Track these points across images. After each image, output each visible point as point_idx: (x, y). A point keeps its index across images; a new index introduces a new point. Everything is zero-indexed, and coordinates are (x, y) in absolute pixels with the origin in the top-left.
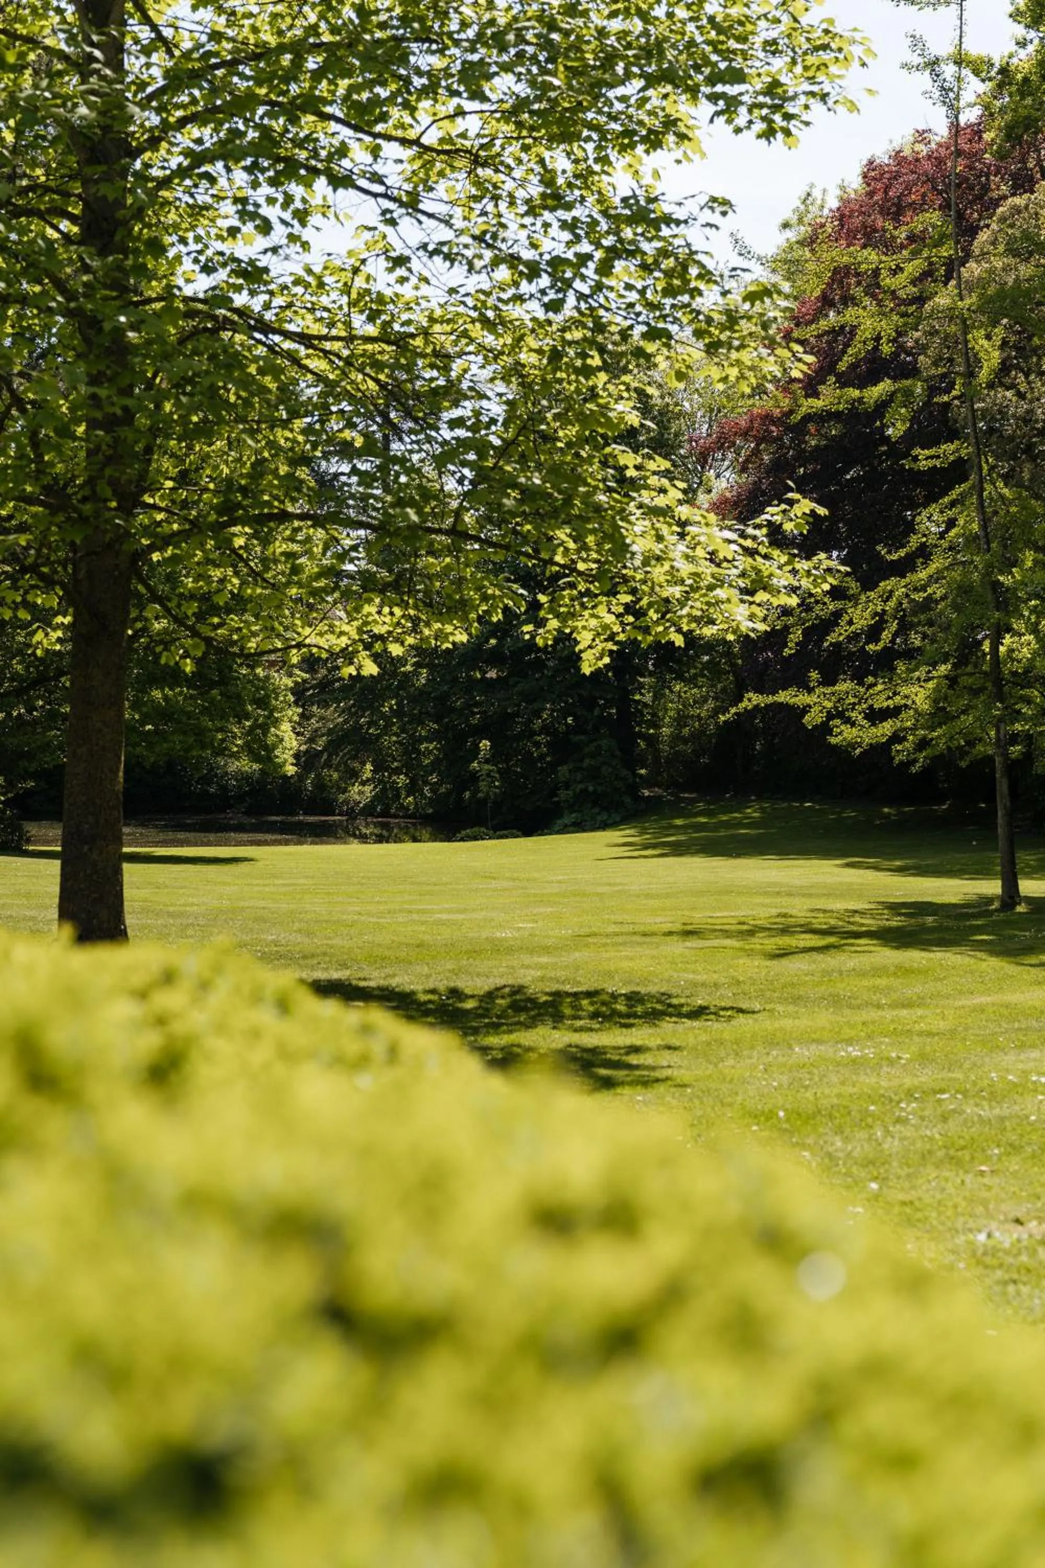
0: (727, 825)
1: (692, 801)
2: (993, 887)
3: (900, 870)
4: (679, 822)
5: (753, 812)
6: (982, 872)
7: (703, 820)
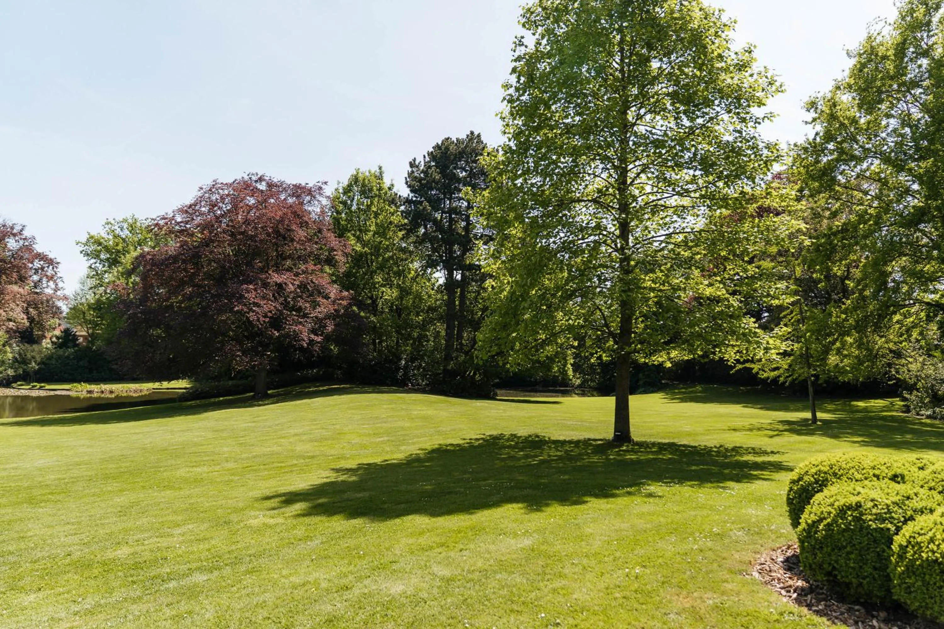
0: (692, 392)
1: (678, 384)
2: (808, 415)
3: (761, 408)
4: (676, 391)
5: (699, 388)
6: (803, 410)
7: (683, 390)
